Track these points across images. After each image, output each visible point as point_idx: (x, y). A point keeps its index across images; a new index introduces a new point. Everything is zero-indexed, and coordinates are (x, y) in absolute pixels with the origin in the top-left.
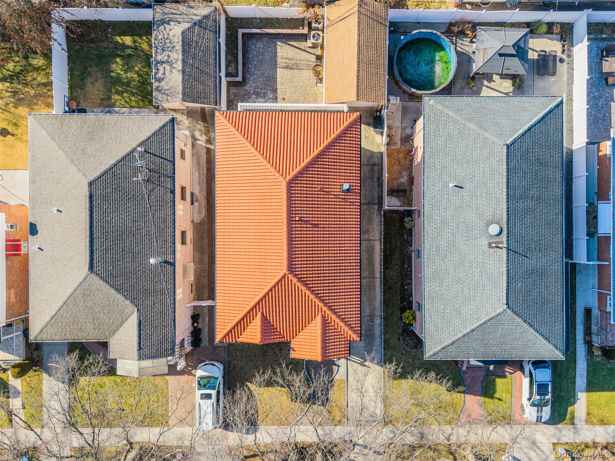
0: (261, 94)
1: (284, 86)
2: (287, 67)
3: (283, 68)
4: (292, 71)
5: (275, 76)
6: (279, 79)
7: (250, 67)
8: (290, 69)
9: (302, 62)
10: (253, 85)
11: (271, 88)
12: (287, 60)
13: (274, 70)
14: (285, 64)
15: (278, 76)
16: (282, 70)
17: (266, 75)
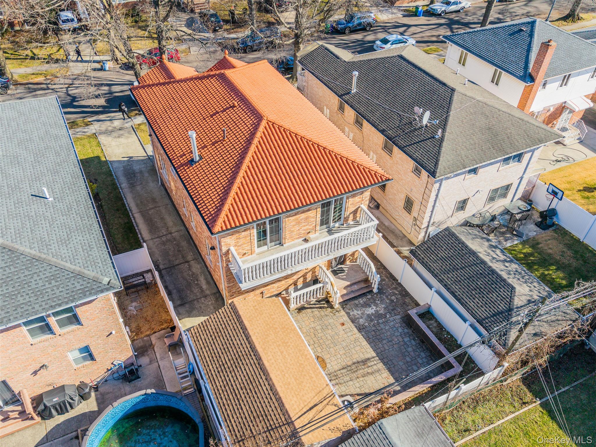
0: (375, 317)
1: (352, 338)
2: (365, 362)
3: (369, 359)
4: (355, 361)
5: (373, 345)
6: (365, 343)
7: (413, 341)
8: (358, 362)
9: (348, 378)
10: (392, 323)
11: (368, 329)
12: (369, 371)
13: (379, 351)
14: (369, 365)
15: (368, 346)
16: (369, 356)
17: (384, 342)
